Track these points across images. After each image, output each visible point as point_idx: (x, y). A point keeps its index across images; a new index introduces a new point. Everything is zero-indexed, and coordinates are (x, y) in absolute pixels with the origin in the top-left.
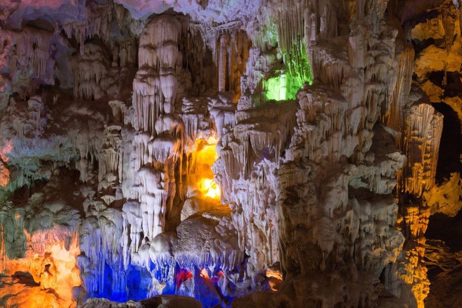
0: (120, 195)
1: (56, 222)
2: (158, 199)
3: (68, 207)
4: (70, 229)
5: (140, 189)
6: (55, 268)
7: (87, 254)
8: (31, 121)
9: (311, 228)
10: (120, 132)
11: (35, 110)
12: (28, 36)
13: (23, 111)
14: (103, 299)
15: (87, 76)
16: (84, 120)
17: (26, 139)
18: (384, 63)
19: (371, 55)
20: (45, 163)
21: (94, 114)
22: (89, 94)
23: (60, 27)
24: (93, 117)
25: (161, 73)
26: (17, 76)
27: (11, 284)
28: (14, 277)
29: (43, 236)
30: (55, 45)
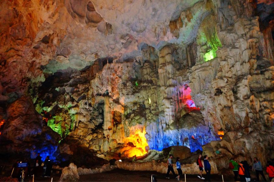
0: (158, 110)
1: (137, 122)
2: (170, 109)
3: (141, 117)
4: (142, 125)
5: (164, 106)
6: (141, 140)
7: (148, 133)
8: (128, 90)
9: (232, 106)
10: (156, 88)
11: (129, 86)
12: (125, 64)
13: (126, 87)
14: (154, 150)
15: (145, 73)
16: (145, 87)
17: (127, 96)
18: (254, 29)
19: (247, 28)
20: (135, 104)
21: (148, 84)
22: (146, 79)
23: (135, 59)
24: (148, 85)
25: (167, 64)
26: (123, 77)
27: (126, 147)
28: (127, 144)
29: (134, 128)
30: (134, 65)
